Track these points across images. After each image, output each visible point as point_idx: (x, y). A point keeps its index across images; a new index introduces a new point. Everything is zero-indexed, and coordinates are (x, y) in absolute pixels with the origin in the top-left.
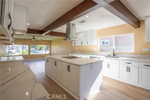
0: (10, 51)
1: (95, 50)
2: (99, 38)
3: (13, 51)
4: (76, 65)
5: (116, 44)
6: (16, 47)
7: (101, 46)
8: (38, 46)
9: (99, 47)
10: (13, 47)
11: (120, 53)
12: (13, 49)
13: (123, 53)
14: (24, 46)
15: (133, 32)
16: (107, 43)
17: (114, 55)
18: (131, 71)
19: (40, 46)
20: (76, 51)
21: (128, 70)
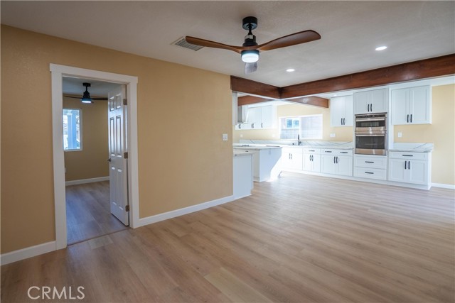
1: (273, 136)
4: (256, 150)
5: (303, 127)
7: (282, 130)
9: (280, 132)
11: (307, 140)
13: (311, 140)
15: (320, 113)
16: (297, 123)
17: (300, 143)
18: (314, 159)
20: (241, 138)
21: (312, 158)
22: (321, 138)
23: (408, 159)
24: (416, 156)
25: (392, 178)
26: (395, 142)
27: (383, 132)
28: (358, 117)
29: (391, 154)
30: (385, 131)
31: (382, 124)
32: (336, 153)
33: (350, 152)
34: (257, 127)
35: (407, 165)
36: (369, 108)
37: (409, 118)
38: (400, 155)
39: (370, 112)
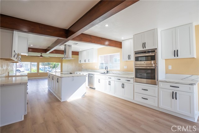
0: (17, 69)
1: (96, 67)
2: (99, 56)
3: (21, 69)
6: (25, 64)
8: (52, 63)
10: (21, 65)
12: (21, 66)
13: (113, 70)
14: (32, 63)
15: (119, 52)
18: (111, 84)
19: (55, 63)
22: (119, 69)
23: (175, 90)
24: (182, 87)
25: (161, 106)
26: (166, 73)
27: (153, 65)
28: (136, 53)
29: (161, 85)
30: (155, 63)
31: (153, 58)
32: (123, 80)
33: (132, 80)
34: (87, 62)
35: (174, 96)
36: (144, 45)
37: (176, 53)
38: (168, 86)
39: (144, 49)
